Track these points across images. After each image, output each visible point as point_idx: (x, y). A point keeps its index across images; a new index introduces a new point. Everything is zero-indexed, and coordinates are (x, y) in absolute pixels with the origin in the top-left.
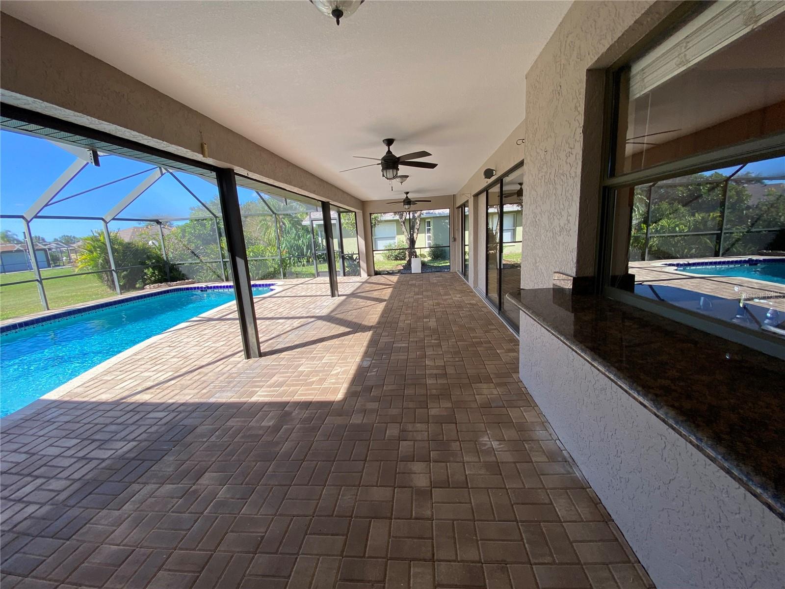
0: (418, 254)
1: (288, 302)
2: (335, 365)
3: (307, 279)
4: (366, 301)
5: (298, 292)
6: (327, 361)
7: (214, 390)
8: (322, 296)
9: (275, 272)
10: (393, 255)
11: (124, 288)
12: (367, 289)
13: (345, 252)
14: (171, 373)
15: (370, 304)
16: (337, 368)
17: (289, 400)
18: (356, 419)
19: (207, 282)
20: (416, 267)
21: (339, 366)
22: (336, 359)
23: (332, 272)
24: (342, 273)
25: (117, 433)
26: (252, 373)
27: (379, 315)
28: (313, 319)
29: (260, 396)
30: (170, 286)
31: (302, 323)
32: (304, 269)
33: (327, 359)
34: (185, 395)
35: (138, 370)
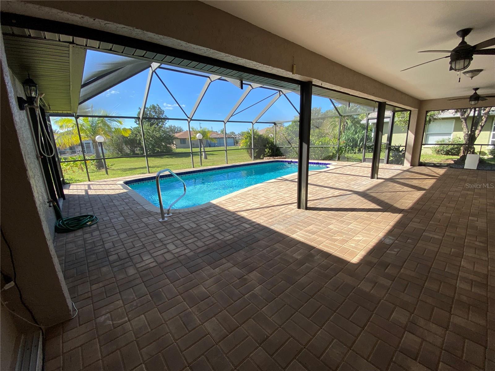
0: (476, 151)
1: (335, 177)
2: (359, 233)
3: (355, 163)
4: (403, 186)
5: (345, 171)
6: (353, 228)
7: (275, 222)
8: (362, 176)
9: (333, 155)
10: (445, 149)
11: (256, 158)
12: (407, 177)
13: (393, 144)
14: (259, 205)
15: (406, 190)
16: (360, 236)
17: (315, 246)
18: (365, 287)
19: (292, 158)
20: (471, 163)
21: (362, 235)
22: (361, 228)
23: (375, 160)
24: (385, 161)
25: (228, 228)
26: (298, 219)
27: (414, 201)
28: (350, 193)
29: (298, 236)
30: (274, 159)
31: (341, 194)
32: (355, 156)
33: (353, 226)
34: (261, 219)
35: (247, 199)
